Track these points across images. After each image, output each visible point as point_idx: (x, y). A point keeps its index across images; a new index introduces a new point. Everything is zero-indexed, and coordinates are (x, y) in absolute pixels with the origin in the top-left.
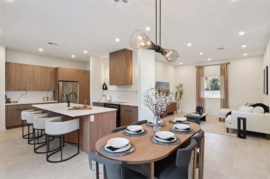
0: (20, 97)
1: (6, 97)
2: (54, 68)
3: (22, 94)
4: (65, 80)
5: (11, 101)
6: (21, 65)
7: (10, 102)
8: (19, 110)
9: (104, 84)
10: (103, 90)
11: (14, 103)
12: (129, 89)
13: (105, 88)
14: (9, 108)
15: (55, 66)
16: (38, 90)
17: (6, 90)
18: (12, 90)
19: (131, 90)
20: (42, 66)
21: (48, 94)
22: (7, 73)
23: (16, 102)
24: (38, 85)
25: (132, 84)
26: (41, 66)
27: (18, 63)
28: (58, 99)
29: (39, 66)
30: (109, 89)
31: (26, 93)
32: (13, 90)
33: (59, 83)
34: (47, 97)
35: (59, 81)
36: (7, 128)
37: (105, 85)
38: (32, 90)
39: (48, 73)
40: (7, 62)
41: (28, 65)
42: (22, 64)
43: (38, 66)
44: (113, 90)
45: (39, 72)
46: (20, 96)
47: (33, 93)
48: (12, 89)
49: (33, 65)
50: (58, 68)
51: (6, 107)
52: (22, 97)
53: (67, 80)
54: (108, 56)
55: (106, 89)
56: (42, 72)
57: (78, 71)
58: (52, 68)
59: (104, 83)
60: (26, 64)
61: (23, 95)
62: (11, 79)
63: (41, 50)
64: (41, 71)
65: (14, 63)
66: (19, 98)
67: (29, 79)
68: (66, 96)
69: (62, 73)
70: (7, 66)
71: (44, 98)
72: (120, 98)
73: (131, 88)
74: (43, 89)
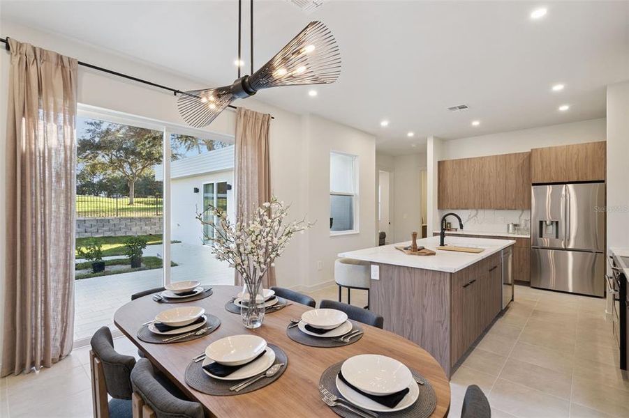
0: (467, 221)
2: (527, 155)
3: (470, 216)
5: (452, 227)
15: (525, 148)
16: (490, 208)
18: (447, 208)
21: (522, 217)
23: (456, 229)
24: (490, 198)
26: (497, 156)
27: (456, 160)
31: (477, 214)
35: (533, 185)
39: (511, 168)
40: (441, 161)
42: (463, 160)
43: (490, 157)
45: (492, 170)
46: (467, 219)
47: (489, 214)
48: (447, 206)
52: (470, 221)
56: (498, 169)
58: (523, 153)
61: (472, 217)
63: (476, 123)
64: (496, 167)
65: (450, 160)
66: (464, 224)
67: (473, 186)
68: (554, 224)
69: (542, 162)
70: (441, 167)
71: (508, 225)
74: (500, 206)
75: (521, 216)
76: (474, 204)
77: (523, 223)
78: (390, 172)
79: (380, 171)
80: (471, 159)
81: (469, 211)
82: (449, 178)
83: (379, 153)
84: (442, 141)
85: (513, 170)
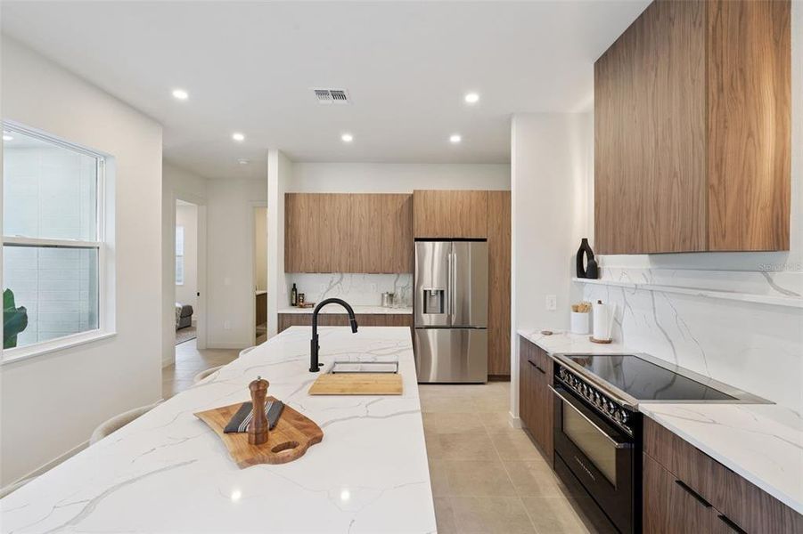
1: (295, 290)
3: (331, 282)
4: (436, 237)
5: (305, 302)
6: (319, 198)
9: (585, 245)
10: (578, 277)
13: (587, 267)
17: (286, 271)
21: (397, 284)
24: (360, 257)
26: (370, 195)
31: (341, 279)
33: (413, 247)
35: (415, 240)
37: (589, 253)
39: (388, 215)
40: (289, 194)
43: (361, 195)
44: (625, 281)
45: (364, 214)
46: (328, 286)
48: (299, 268)
53: (444, 237)
55: (594, 272)
56: (372, 214)
58: (402, 195)
59: (585, 240)
60: (331, 194)
64: (369, 210)
67: (337, 239)
68: (439, 293)
69: (426, 210)
70: (290, 204)
71: (383, 295)
72: (670, 341)
73: (770, 280)
74: (373, 268)
75: (395, 283)
76: (339, 265)
77: (399, 293)
78: (199, 205)
79: (179, 202)
80: (335, 195)
81: (331, 275)
82: (302, 222)
83: (168, 164)
84: (291, 161)
85: (389, 217)
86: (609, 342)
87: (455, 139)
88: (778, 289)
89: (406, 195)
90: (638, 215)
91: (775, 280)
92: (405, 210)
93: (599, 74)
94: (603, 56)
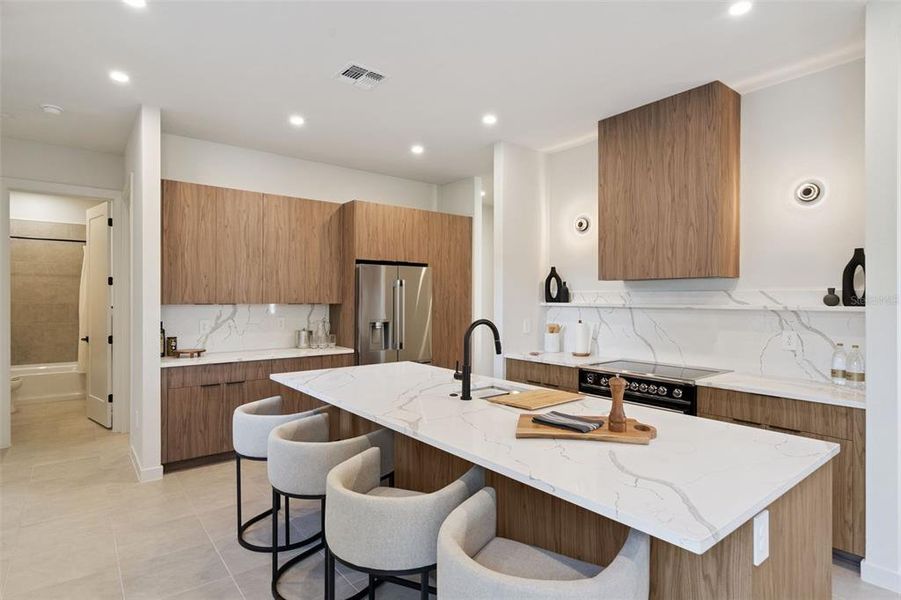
0: (214, 329)
1: (163, 331)
2: (337, 208)
3: (218, 318)
4: (379, 259)
5: (179, 348)
6: (215, 193)
7: (177, 355)
8: (210, 389)
9: (553, 273)
10: (547, 301)
11: (192, 356)
12: (720, 301)
13: (556, 292)
14: (176, 380)
16: (278, 302)
17: (162, 303)
18: (184, 302)
19: (732, 305)
20: (292, 196)
21: (312, 319)
22: (165, 227)
23: (199, 354)
25: (737, 275)
26: (290, 198)
27: (206, 186)
28: (352, 342)
29: (284, 197)
30: (575, 301)
32: (187, 303)
33: (357, 270)
34: (310, 333)
35: (358, 262)
36: (169, 467)
37: (558, 280)
38: (257, 303)
39: (313, 228)
40: (167, 181)
41: (242, 191)
42: (222, 189)
43: (278, 197)
44: (601, 302)
45: (282, 225)
46: (213, 325)
48: (186, 298)
49: (259, 194)
50: (352, 204)
51: (165, 378)
52: (219, 330)
53: (387, 260)
54: (594, 134)
55: (564, 296)
57: (428, 216)
59: (553, 269)
61: (224, 321)
62: (183, 255)
64: (290, 219)
65: (192, 184)
66: (207, 337)
67: (244, 253)
68: (383, 326)
69: (368, 226)
70: (167, 197)
71: (298, 333)
72: (650, 345)
73: (730, 296)
74: (295, 297)
77: (320, 329)
82: (188, 228)
85: (315, 230)
86: (587, 355)
87: (418, 150)
88: (735, 301)
89: (336, 204)
90: (653, 250)
91: (733, 296)
92: (335, 225)
93: (605, 132)
94: (610, 118)
